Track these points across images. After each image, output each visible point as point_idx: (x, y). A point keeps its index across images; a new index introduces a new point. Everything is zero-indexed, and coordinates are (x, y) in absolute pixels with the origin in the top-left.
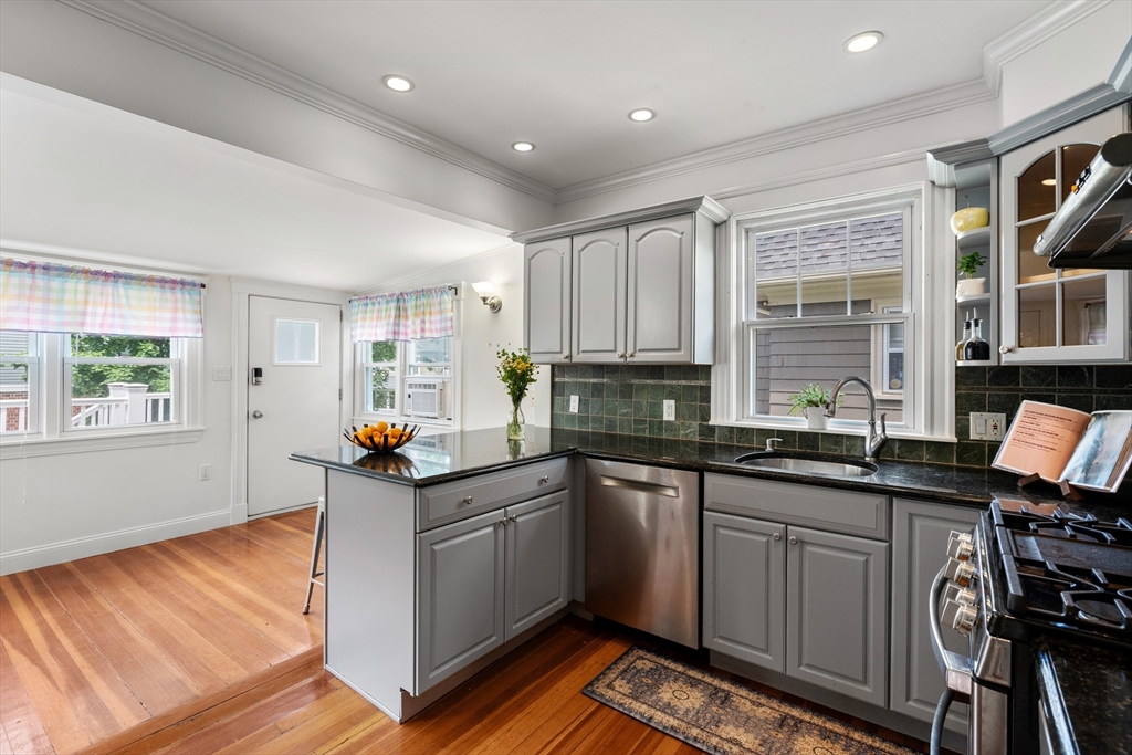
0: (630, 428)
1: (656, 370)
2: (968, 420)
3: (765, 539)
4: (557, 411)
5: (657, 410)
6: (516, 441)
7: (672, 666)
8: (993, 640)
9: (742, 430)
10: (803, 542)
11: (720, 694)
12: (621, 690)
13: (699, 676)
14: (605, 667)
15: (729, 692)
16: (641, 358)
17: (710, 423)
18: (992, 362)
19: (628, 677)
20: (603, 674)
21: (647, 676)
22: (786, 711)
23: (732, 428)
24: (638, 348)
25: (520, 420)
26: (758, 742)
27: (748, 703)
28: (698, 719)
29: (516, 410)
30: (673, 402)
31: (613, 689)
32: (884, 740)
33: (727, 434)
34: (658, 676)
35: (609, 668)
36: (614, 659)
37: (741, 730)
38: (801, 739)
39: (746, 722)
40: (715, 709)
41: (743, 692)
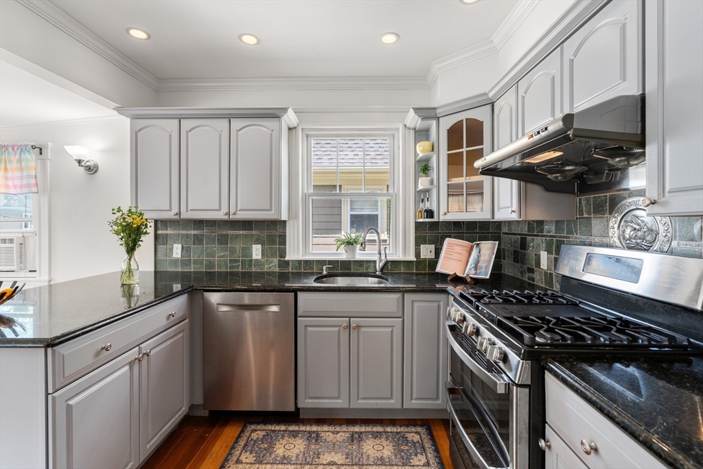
0: (227, 266)
1: (247, 224)
2: (420, 249)
3: (337, 329)
4: (160, 256)
5: (247, 252)
6: (129, 286)
7: (277, 428)
8: (523, 363)
9: (307, 262)
10: (359, 326)
11: (313, 435)
12: (248, 461)
13: (296, 428)
14: (229, 448)
15: (317, 431)
16: (241, 216)
17: (286, 259)
18: (435, 219)
19: (250, 448)
20: (230, 454)
21: (263, 443)
22: (352, 430)
23: (300, 261)
24: (239, 208)
25: (133, 266)
26: (344, 457)
27: (331, 434)
28: (306, 458)
29: (130, 259)
30: (260, 246)
31: (241, 463)
32: (401, 426)
33: (297, 265)
34: (270, 439)
35: (233, 448)
36: (234, 440)
37: (333, 454)
38: (365, 444)
39: (334, 447)
40: (313, 447)
41: (326, 428)
